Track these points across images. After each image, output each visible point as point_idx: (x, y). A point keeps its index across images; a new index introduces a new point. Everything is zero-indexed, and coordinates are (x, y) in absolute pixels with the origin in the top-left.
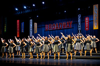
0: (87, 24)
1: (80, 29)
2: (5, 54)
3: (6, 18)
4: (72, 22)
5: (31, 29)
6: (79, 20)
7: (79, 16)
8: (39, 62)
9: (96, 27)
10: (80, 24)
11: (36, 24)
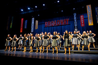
0: (82, 21)
1: (76, 25)
2: (8, 48)
3: (13, 17)
4: (68, 19)
5: (33, 26)
6: (75, 18)
7: (75, 15)
8: (38, 56)
9: (91, 24)
10: (75, 21)
11: (37, 22)
